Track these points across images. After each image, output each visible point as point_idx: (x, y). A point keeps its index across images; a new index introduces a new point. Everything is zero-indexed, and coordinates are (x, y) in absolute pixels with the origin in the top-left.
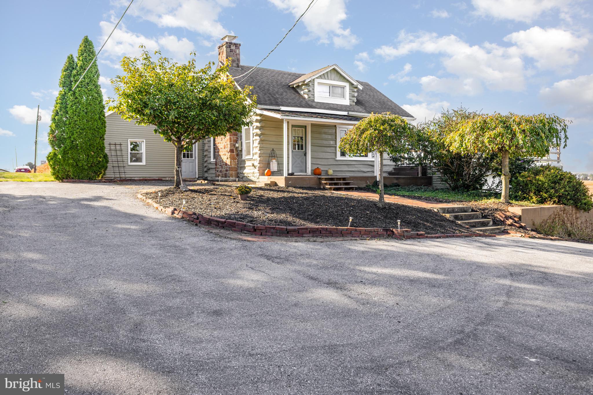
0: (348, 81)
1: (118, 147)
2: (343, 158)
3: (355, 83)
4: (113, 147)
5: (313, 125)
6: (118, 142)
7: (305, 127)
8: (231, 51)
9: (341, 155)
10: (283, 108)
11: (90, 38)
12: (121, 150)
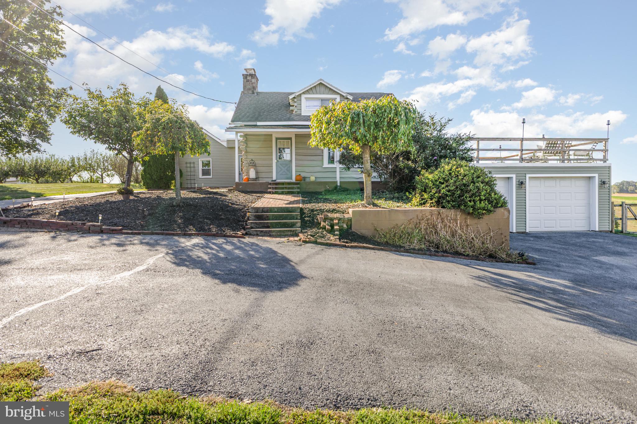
0: (338, 93)
1: (192, 165)
2: (331, 166)
3: (344, 95)
4: (188, 165)
5: (297, 136)
6: (192, 161)
7: (290, 139)
8: (248, 81)
9: (329, 163)
10: (259, 123)
11: (162, 87)
12: (194, 167)
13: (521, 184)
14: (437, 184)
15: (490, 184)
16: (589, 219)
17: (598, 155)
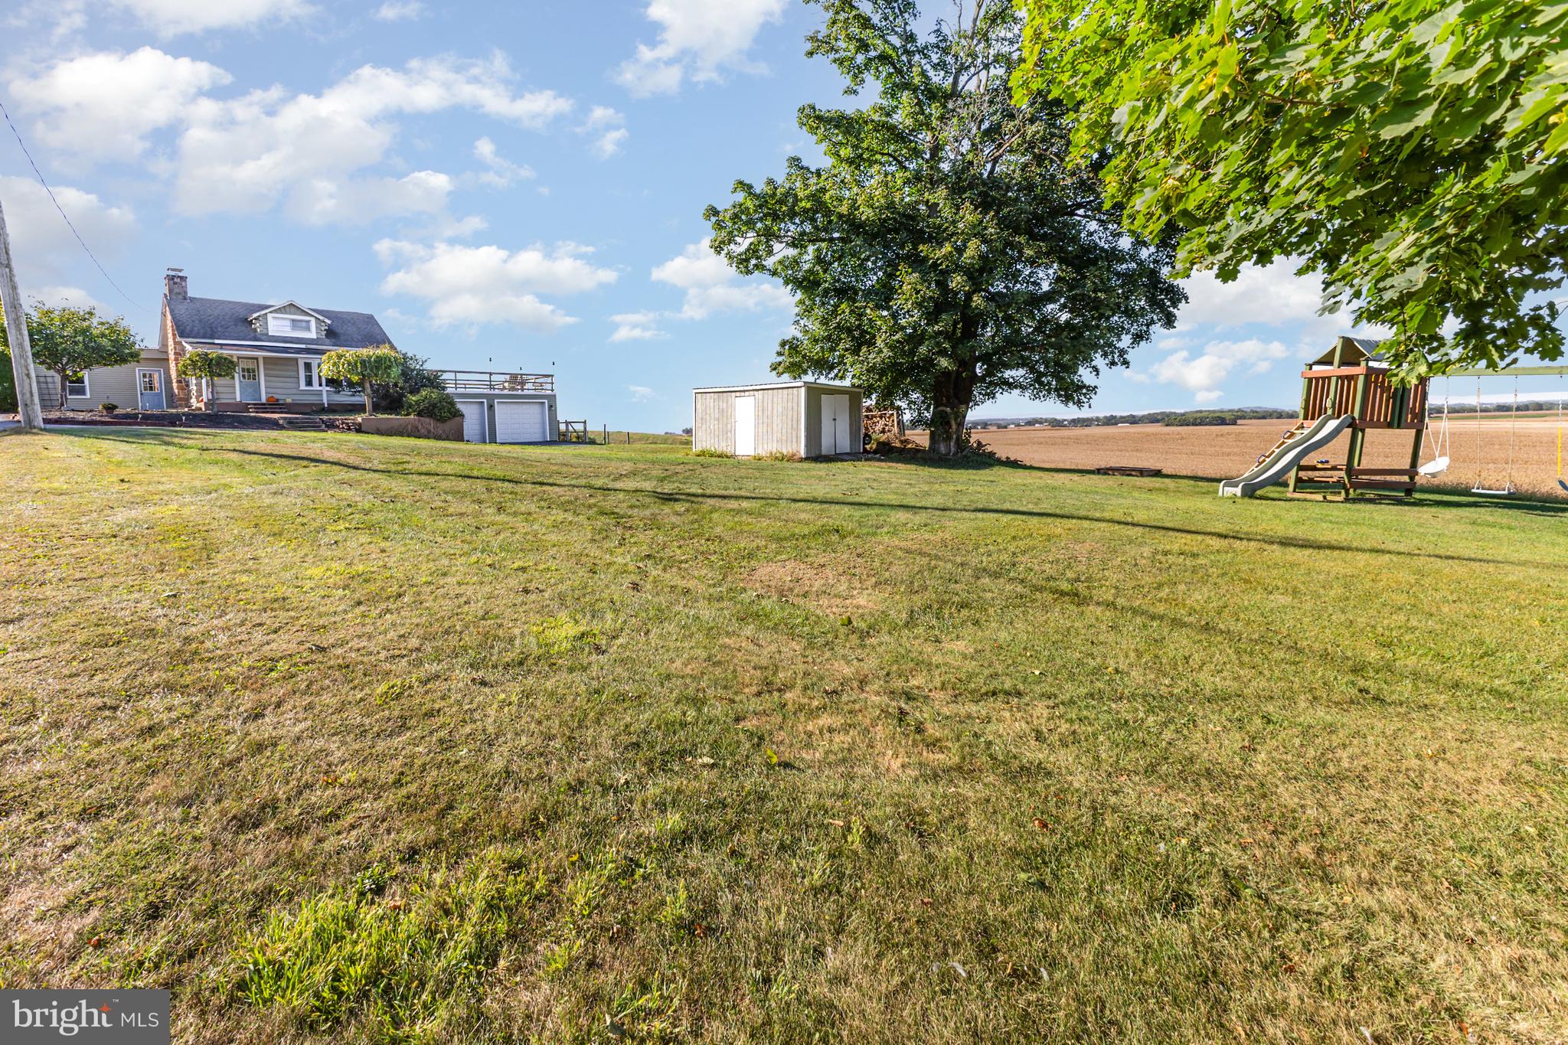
0: (312, 315)
2: (309, 388)
3: (321, 318)
5: (267, 358)
7: (257, 359)
8: (175, 283)
9: (306, 386)
10: (217, 341)
13: (491, 407)
14: (417, 403)
15: (453, 404)
16: (544, 432)
17: (549, 386)
